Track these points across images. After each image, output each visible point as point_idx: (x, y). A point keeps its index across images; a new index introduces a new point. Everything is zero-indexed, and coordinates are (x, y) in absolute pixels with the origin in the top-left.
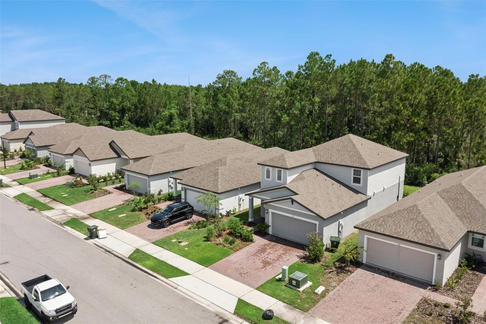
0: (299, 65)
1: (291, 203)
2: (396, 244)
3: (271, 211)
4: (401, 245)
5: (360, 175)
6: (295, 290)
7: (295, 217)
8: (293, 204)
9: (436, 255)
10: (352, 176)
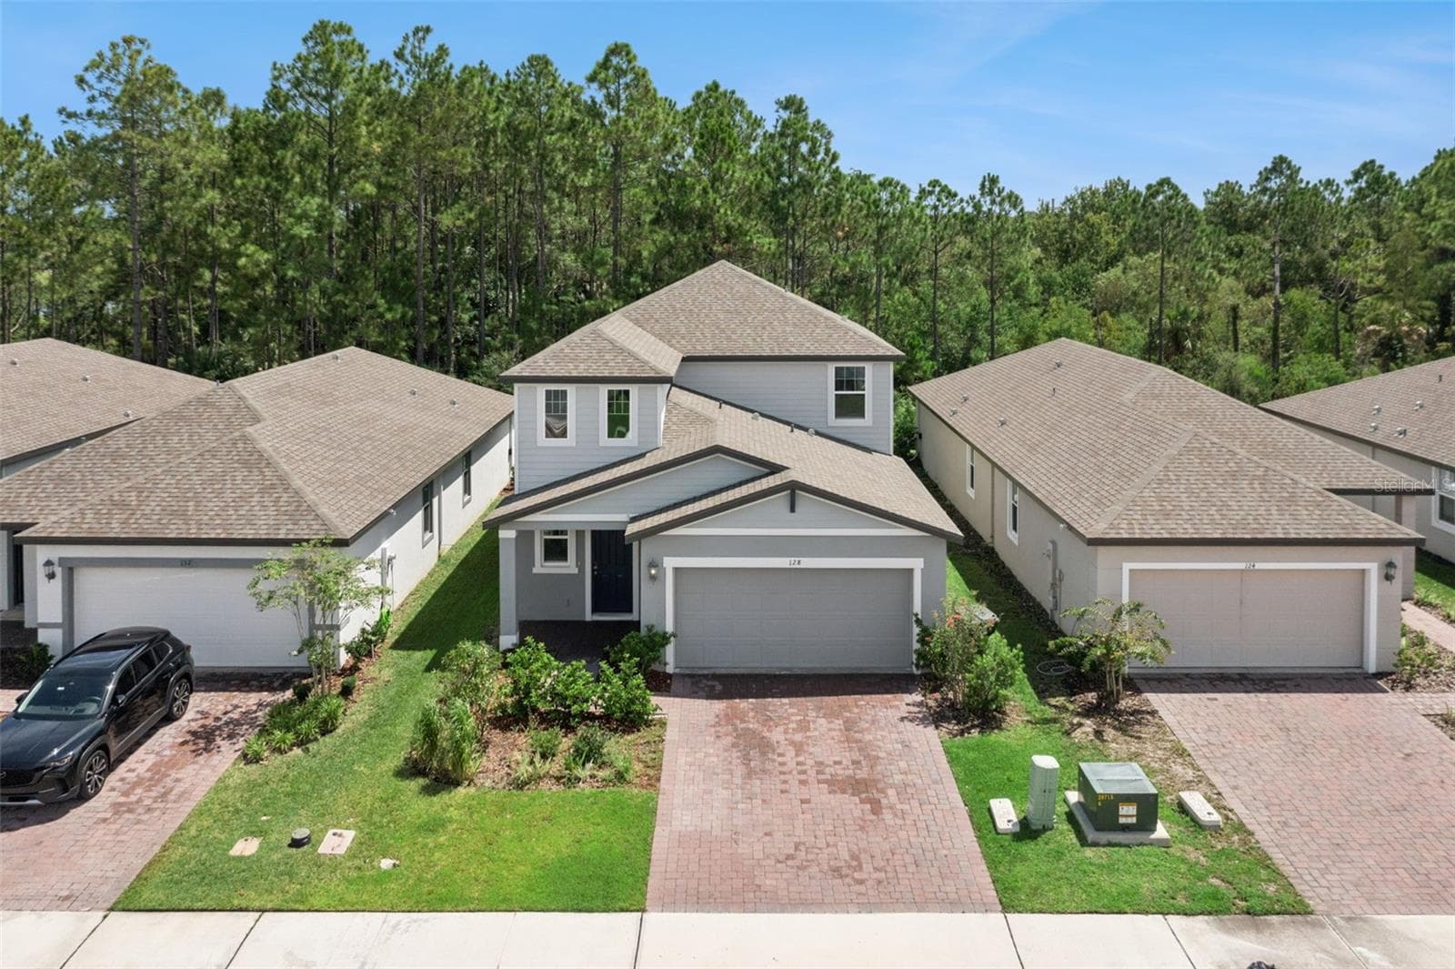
0: (275, 64)
1: (789, 509)
2: (1242, 566)
3: (670, 563)
4: (1259, 566)
5: (860, 386)
6: (1141, 844)
7: (808, 563)
8: (793, 510)
9: (1373, 569)
10: (832, 393)
